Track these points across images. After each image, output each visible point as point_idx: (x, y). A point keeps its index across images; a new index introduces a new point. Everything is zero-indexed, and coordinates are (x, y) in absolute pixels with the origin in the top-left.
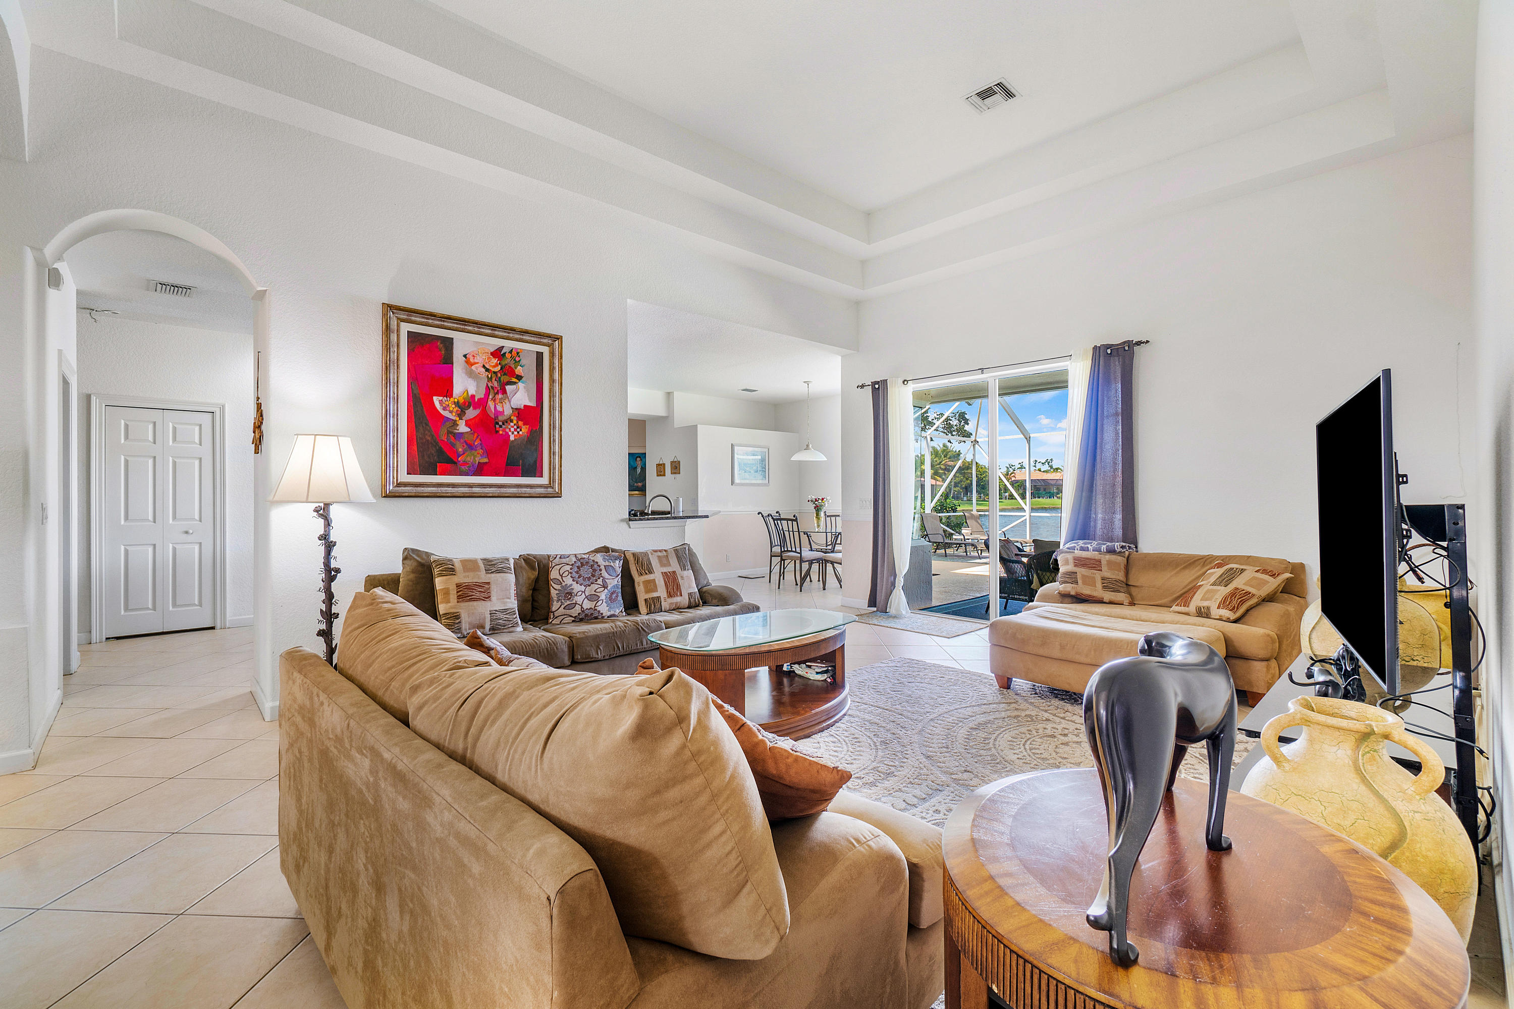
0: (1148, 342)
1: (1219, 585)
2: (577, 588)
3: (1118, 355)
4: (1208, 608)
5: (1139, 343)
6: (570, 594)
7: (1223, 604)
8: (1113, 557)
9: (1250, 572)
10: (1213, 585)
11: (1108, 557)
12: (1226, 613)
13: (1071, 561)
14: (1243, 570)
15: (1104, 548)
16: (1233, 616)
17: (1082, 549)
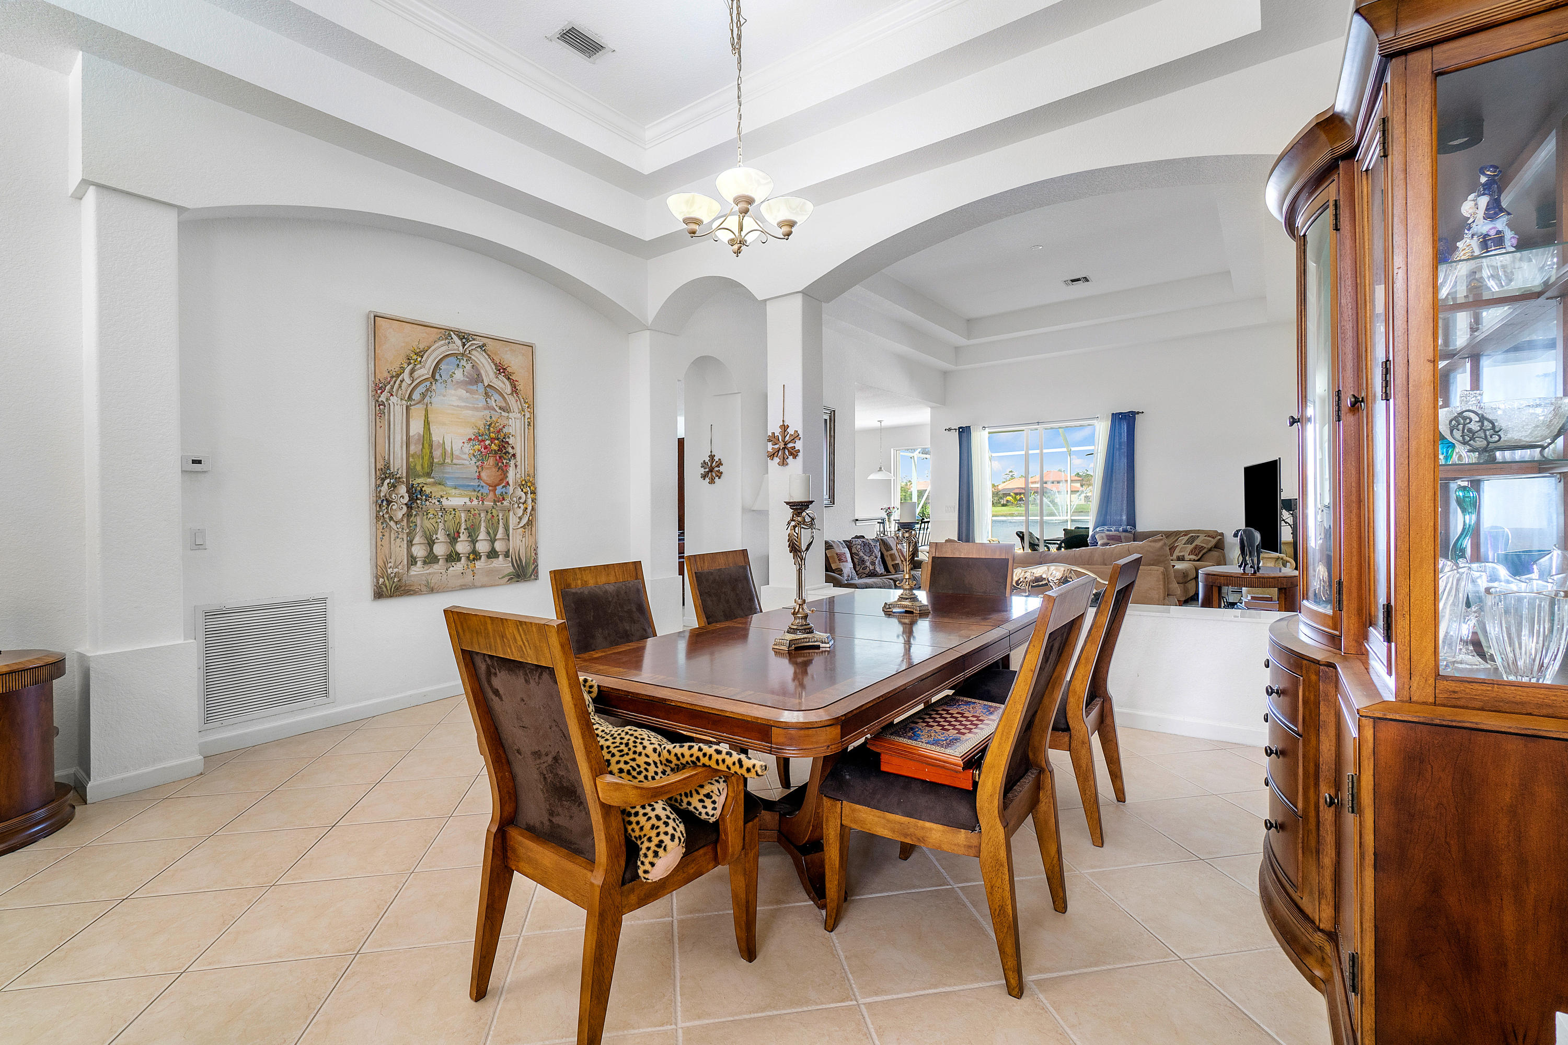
0: (1143, 412)
1: (1188, 544)
2: (866, 558)
3: (1126, 419)
4: (1183, 556)
5: (1138, 413)
6: (863, 561)
7: (1191, 553)
8: (1127, 534)
9: (1202, 537)
10: (1184, 544)
11: (1124, 534)
12: (1193, 557)
13: (1105, 537)
14: (1198, 536)
15: (1121, 529)
16: (1196, 558)
17: (1108, 530)
